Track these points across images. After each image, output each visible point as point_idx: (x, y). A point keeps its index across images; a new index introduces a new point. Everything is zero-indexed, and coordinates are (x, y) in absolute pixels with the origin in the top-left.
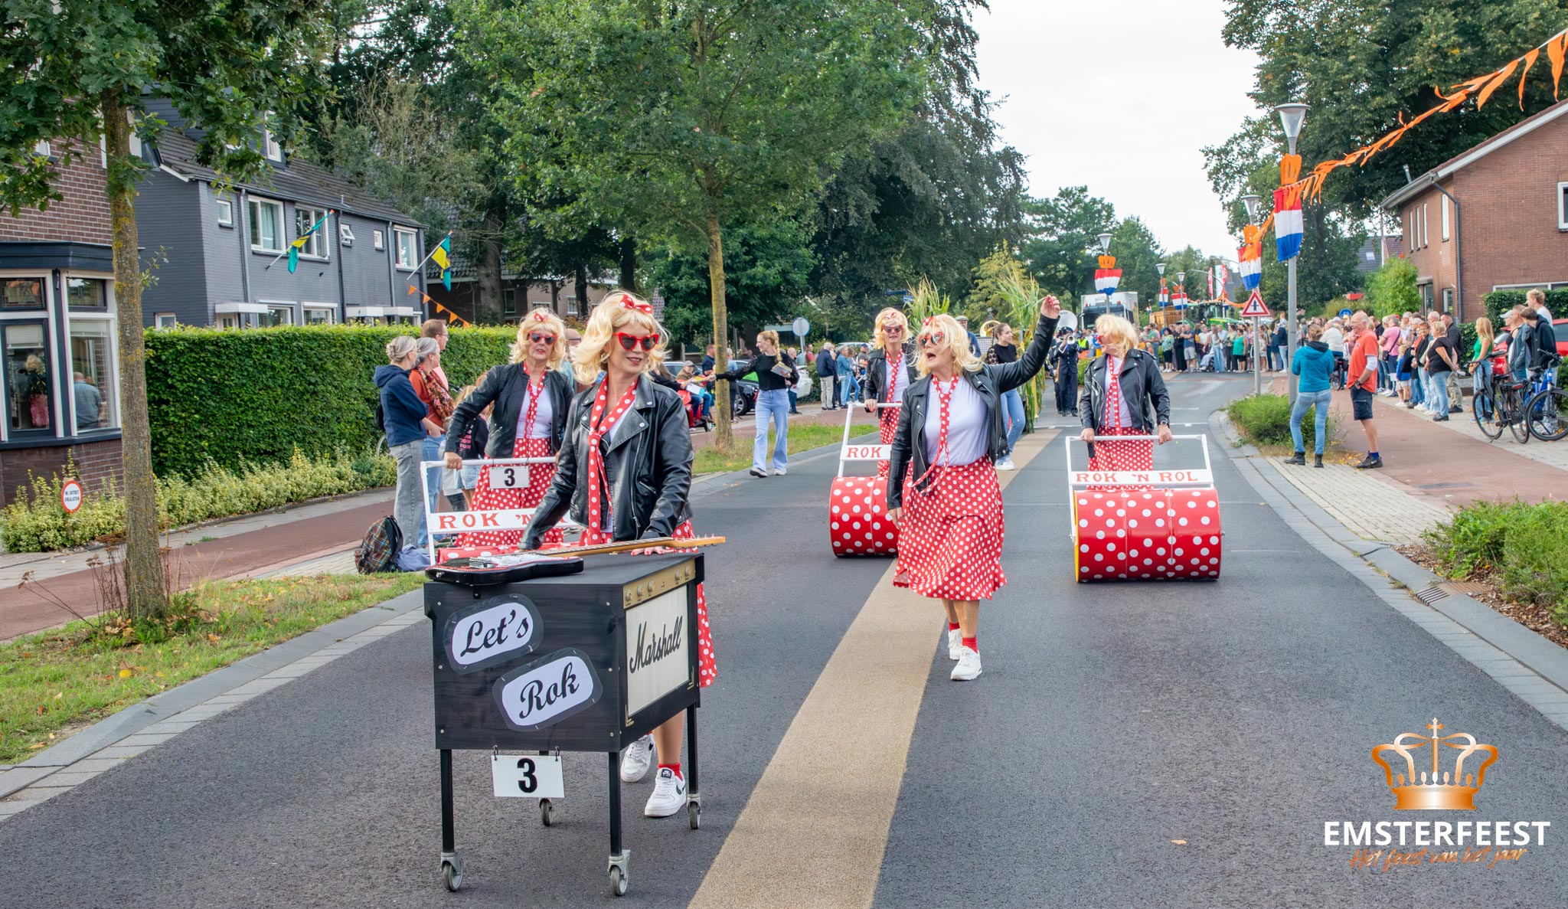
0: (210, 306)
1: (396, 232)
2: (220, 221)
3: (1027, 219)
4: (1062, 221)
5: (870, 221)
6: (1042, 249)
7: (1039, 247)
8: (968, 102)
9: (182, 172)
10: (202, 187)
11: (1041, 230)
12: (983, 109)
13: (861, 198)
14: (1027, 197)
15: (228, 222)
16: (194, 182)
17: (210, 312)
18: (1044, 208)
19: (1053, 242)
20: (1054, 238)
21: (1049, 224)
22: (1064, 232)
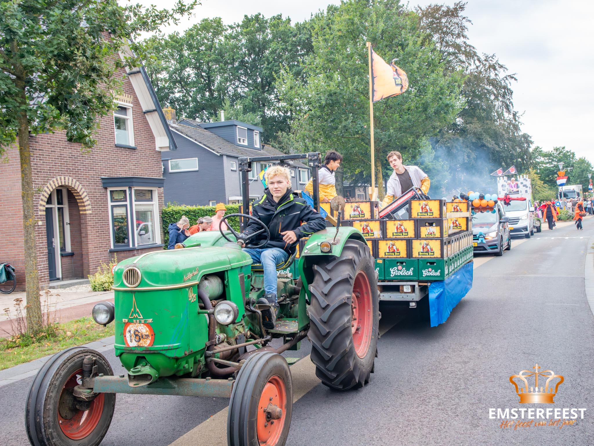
0: (227, 198)
1: (300, 171)
2: (232, 168)
3: (542, 159)
4: (555, 159)
5: (473, 161)
6: (547, 170)
7: (547, 169)
8: (511, 116)
9: (218, 152)
10: (225, 158)
11: (548, 163)
12: (517, 118)
13: (469, 152)
14: (542, 151)
15: (234, 169)
16: (222, 156)
17: (227, 200)
18: (548, 155)
19: (552, 167)
20: (551, 166)
21: (550, 161)
22: (556, 163)
